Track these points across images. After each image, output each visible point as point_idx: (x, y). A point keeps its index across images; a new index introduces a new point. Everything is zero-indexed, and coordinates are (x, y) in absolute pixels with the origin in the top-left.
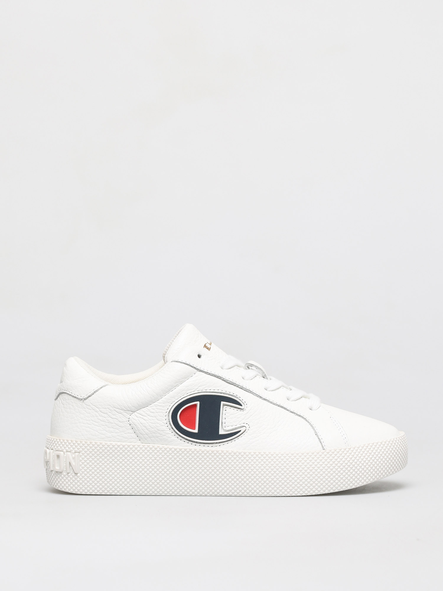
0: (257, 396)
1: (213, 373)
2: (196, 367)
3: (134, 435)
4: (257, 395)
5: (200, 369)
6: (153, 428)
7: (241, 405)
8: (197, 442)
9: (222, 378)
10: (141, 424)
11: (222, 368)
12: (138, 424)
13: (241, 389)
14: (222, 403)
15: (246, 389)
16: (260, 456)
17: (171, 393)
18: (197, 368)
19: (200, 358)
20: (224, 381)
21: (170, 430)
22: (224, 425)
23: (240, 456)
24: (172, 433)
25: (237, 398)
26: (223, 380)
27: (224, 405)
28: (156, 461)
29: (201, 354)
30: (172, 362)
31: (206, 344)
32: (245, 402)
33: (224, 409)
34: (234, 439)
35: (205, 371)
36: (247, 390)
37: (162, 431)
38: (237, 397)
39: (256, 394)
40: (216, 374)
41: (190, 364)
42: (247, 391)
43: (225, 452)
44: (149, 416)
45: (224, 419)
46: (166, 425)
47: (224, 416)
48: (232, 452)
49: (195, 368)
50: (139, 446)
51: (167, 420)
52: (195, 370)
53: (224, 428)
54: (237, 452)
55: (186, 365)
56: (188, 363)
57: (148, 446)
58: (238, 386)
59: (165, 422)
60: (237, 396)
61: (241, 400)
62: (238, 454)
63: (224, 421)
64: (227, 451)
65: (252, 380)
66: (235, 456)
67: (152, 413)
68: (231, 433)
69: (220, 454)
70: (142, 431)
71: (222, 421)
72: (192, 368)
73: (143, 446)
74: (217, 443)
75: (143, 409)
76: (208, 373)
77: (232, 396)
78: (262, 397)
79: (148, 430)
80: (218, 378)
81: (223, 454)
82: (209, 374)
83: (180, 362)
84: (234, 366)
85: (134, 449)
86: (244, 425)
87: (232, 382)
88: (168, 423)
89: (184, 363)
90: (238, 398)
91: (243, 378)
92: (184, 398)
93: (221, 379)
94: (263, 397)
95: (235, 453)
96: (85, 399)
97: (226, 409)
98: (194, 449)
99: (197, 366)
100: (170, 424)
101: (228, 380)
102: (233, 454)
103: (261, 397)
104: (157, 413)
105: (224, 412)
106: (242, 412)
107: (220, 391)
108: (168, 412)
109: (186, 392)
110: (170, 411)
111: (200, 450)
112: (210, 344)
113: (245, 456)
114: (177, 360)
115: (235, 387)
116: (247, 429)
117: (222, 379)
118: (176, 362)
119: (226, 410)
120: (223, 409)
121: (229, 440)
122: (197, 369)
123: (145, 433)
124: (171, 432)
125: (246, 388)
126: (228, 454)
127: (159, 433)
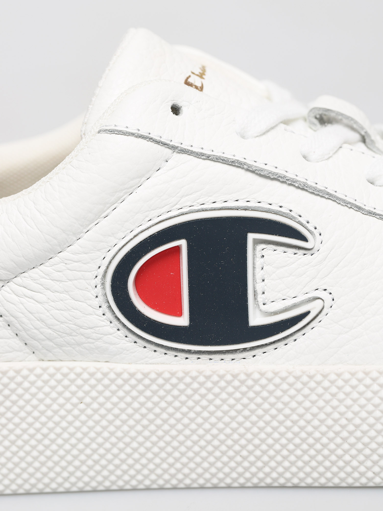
0: (349, 206)
1: (217, 153)
2: (168, 142)
3: (16, 343)
4: (350, 203)
5: (179, 145)
6: (62, 323)
7: (304, 239)
8: (189, 352)
9: (245, 164)
10: (30, 315)
11: (243, 137)
12: (21, 315)
13: (303, 189)
14: (251, 237)
15: (315, 189)
16: (368, 381)
17: (104, 222)
18: (171, 143)
19: (177, 115)
20: (253, 172)
21: (112, 325)
22: (261, 298)
23: (312, 384)
24: (118, 330)
25: (292, 218)
26: (247, 170)
27: (257, 242)
28: (82, 406)
29: (179, 103)
30: (98, 132)
31: (188, 78)
32: (316, 228)
33: (259, 254)
34: (291, 335)
35: (194, 150)
36: (320, 191)
37: (91, 328)
38: (292, 216)
39: (344, 201)
40: (228, 155)
41: (151, 136)
42: (318, 195)
43: (270, 375)
44: (48, 289)
45: (259, 280)
46: (100, 311)
47: (259, 274)
48: (290, 373)
49: (164, 144)
50: (31, 370)
51: (101, 298)
52: (168, 149)
53: (262, 307)
54: (304, 372)
55: (140, 139)
56: (143, 132)
57: (58, 369)
58: (291, 183)
59: (96, 302)
60: (292, 213)
61: (305, 223)
62: (305, 379)
63: (260, 287)
64: (276, 374)
65: (331, 159)
66: (299, 385)
67: (58, 283)
68: (282, 321)
69: (256, 381)
70: (35, 331)
71: (254, 288)
72: (156, 145)
73: (45, 370)
74: (245, 350)
75: (32, 273)
76: (203, 155)
77: (276, 213)
78: (364, 207)
79: (49, 328)
80: (235, 166)
81: (264, 381)
82: (208, 158)
83: (120, 131)
84: (276, 126)
85: (19, 379)
86: (317, 294)
87: (274, 174)
88: (105, 306)
89: (133, 134)
90: (295, 218)
91: (305, 157)
92: (142, 232)
93: (243, 168)
94: (367, 208)
95: (297, 378)
97: (264, 253)
98: (184, 372)
99: (170, 139)
100: (110, 307)
101: (262, 170)
102: (291, 380)
103: (359, 209)
104: (70, 280)
105: (259, 262)
106: (308, 257)
107: (241, 204)
108: (100, 277)
109: (147, 217)
110: (106, 272)
111: (200, 373)
112: (201, 76)
113: (326, 384)
114: (113, 128)
115: (285, 186)
116: (327, 305)
117: (245, 167)
118: (112, 132)
119: (263, 256)
120: (254, 255)
121: (279, 340)
122: (173, 148)
123: (44, 338)
124: (116, 329)
125: (315, 185)
126: (277, 380)
127: (82, 335)
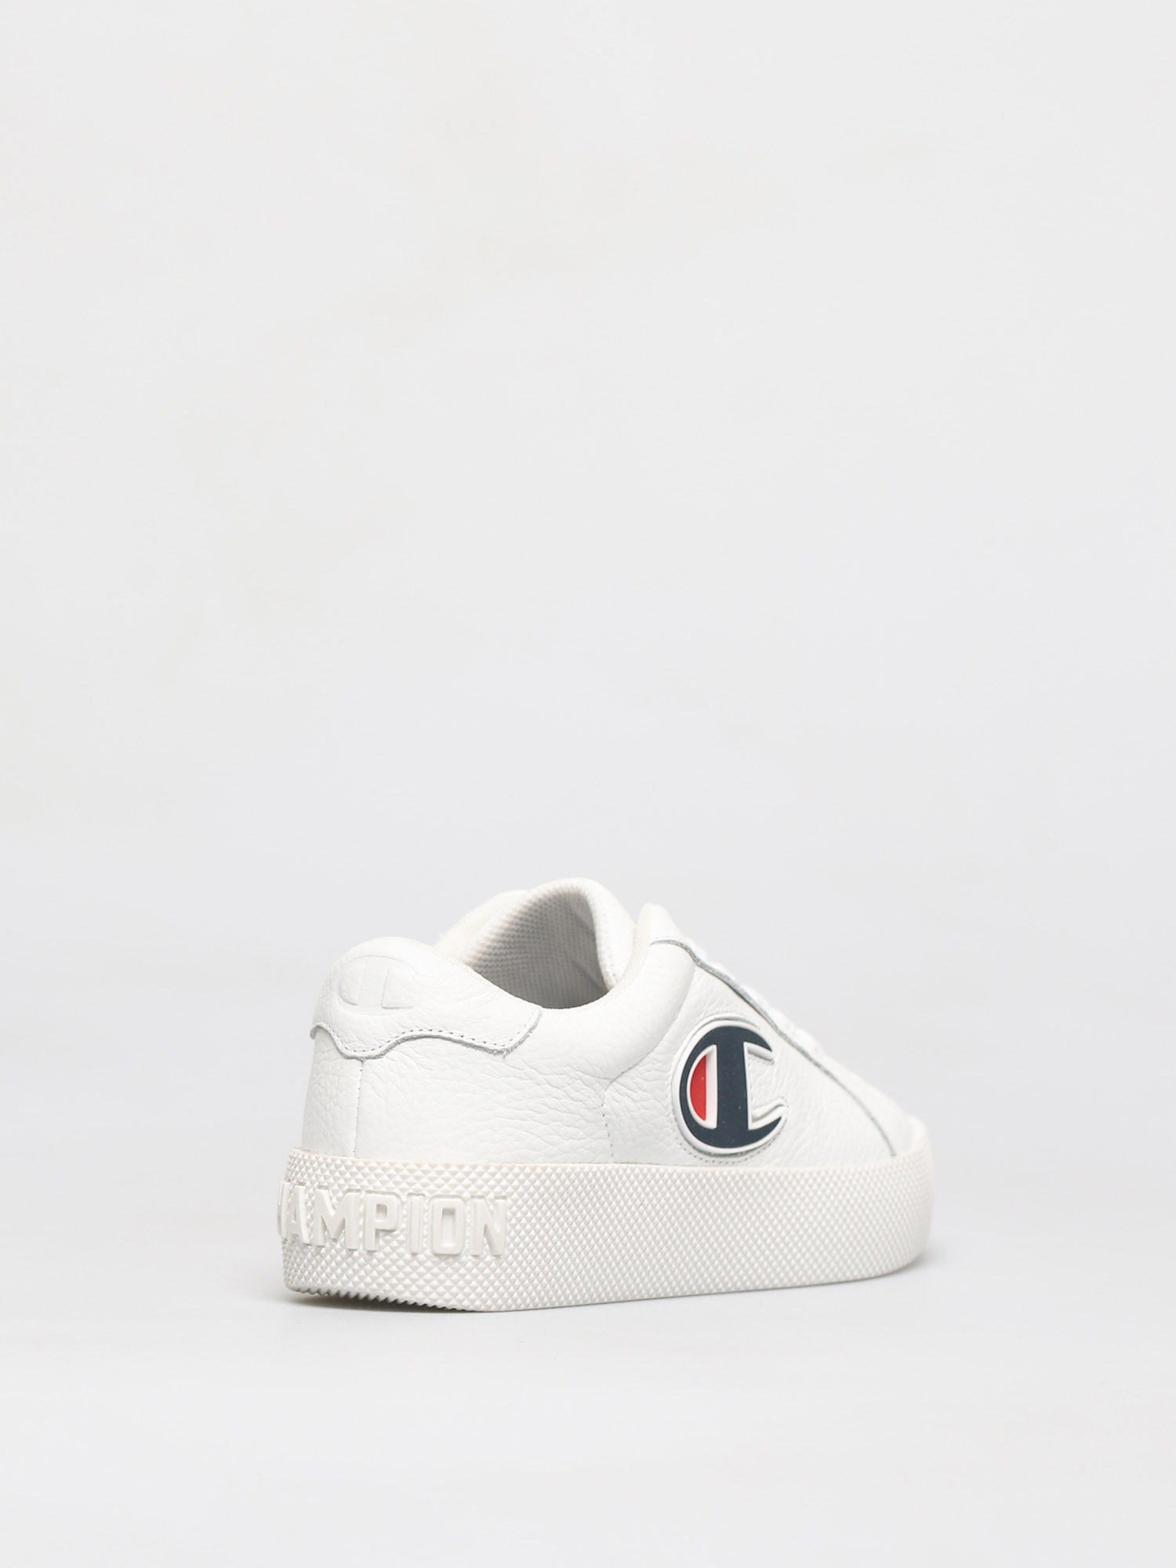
3: (607, 1143)
7: (771, 1050)
8: (715, 1155)
10: (627, 1112)
12: (620, 1113)
14: (746, 1046)
21: (671, 1126)
24: (674, 1131)
27: (748, 1052)
30: (652, 944)
33: (750, 1062)
34: (770, 1140)
37: (661, 1129)
44: (641, 1089)
45: (750, 1087)
46: (667, 1112)
51: (669, 1100)
52: (694, 963)
53: (753, 1112)
59: (666, 1103)
67: (646, 1082)
68: (766, 1126)
70: (627, 1130)
72: (690, 956)
74: (744, 1153)
75: (630, 1072)
77: (755, 1026)
79: (637, 1127)
86: (779, 1102)
88: (670, 1107)
92: (694, 1034)
96: (509, 1051)
106: (771, 1068)
110: (674, 1074)
116: (790, 1111)
119: (752, 1064)
120: (748, 1063)
121: (763, 1145)
123: (630, 1137)
